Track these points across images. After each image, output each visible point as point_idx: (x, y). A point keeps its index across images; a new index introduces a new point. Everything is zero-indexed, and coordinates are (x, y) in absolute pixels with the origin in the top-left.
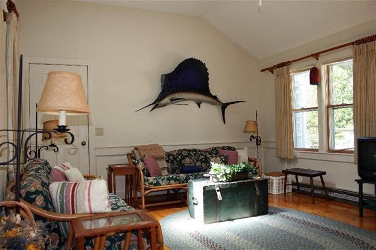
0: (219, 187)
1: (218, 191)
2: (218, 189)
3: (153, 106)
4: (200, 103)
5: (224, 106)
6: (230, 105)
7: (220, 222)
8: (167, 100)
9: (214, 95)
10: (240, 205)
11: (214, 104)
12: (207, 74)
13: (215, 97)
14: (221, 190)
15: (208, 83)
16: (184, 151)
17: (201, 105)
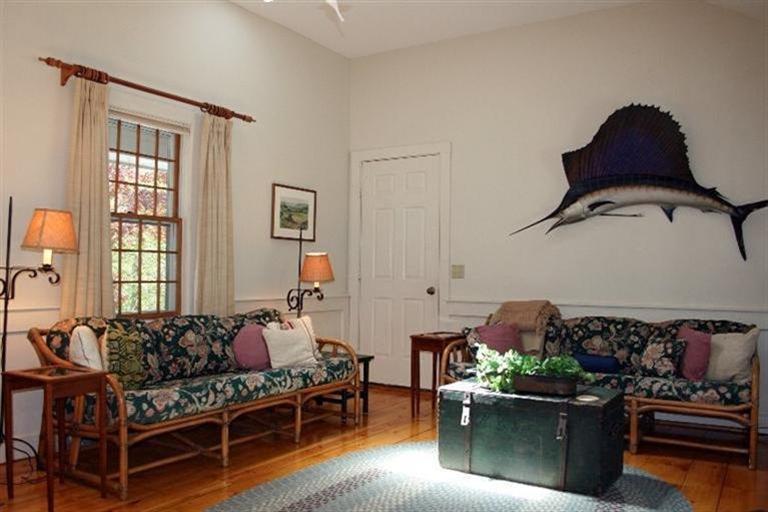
0: (472, 398)
1: (467, 406)
2: (468, 401)
3: (554, 220)
4: (672, 211)
5: (739, 215)
6: (756, 213)
7: (471, 473)
8: (579, 207)
9: (708, 187)
10: (521, 450)
11: (711, 211)
12: (682, 137)
13: (712, 193)
14: (473, 406)
15: (686, 159)
16: (596, 321)
17: (676, 214)
